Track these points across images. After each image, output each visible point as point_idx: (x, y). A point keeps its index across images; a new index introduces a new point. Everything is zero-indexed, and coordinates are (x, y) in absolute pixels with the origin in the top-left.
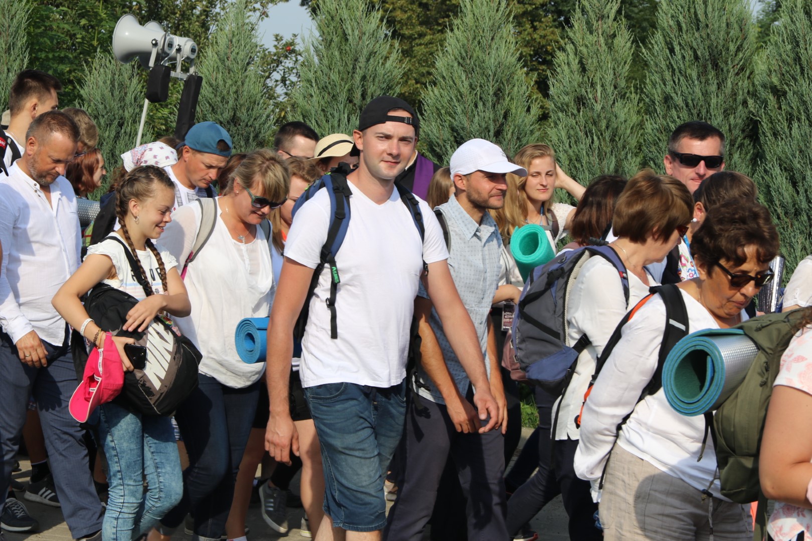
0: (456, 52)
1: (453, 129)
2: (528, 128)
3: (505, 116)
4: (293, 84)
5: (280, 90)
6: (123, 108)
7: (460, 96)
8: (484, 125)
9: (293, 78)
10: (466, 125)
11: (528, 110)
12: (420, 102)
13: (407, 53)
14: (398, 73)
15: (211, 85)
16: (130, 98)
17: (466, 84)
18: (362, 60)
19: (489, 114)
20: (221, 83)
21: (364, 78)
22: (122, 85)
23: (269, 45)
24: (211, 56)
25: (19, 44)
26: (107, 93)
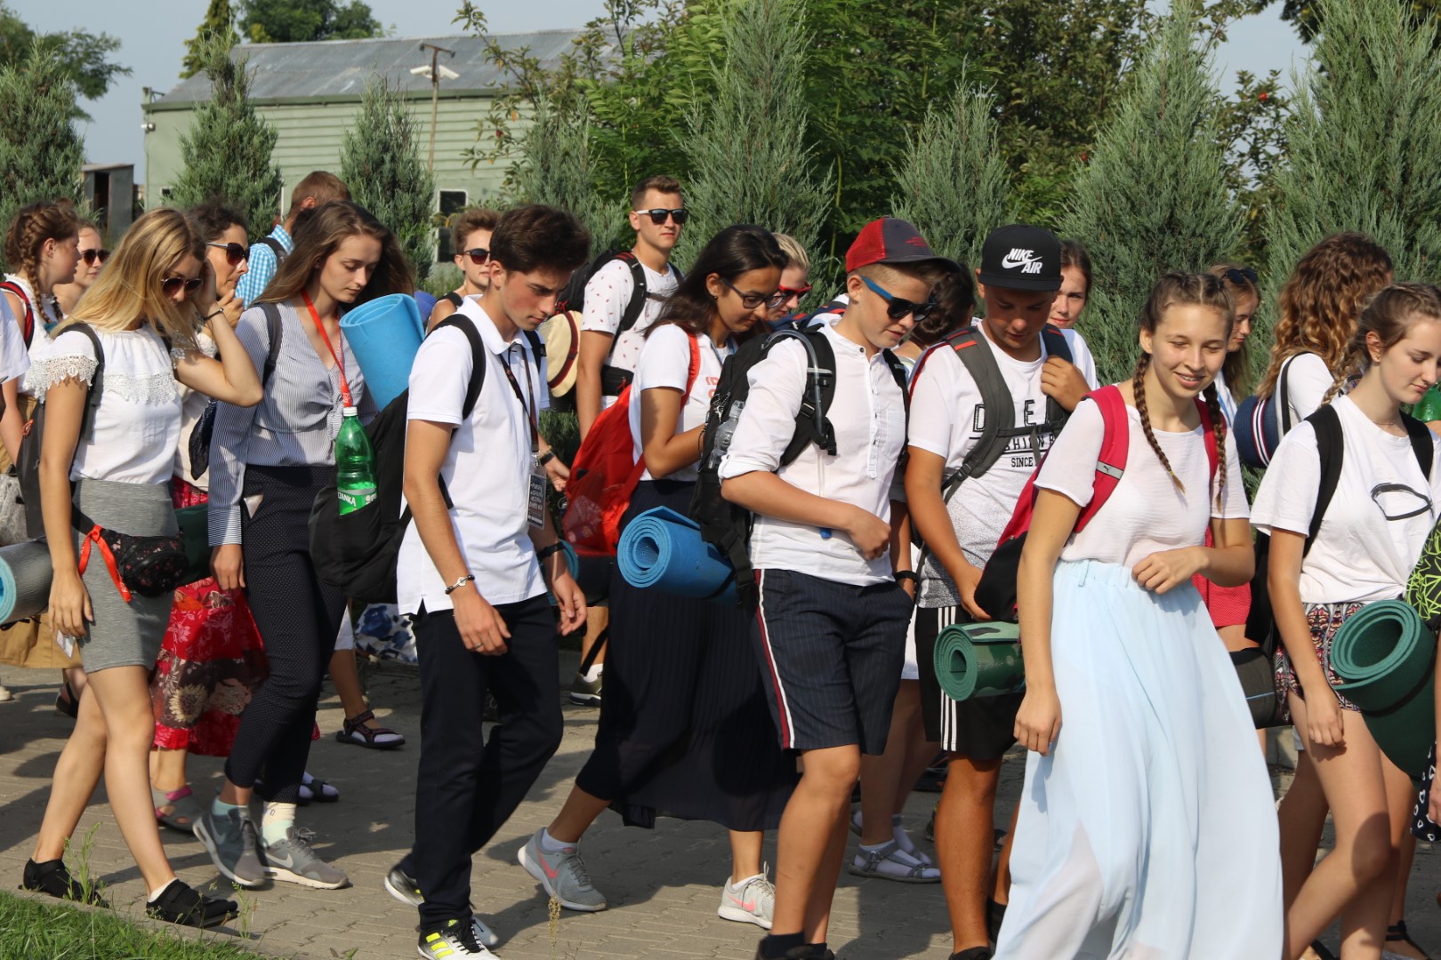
4: (1275, 159)
5: (1248, 171)
6: (973, 208)
9: (1272, 149)
15: (1129, 163)
16: (984, 189)
18: (1403, 111)
20: (1148, 159)
21: (1406, 145)
22: (970, 168)
23: (1229, 90)
24: (1130, 112)
25: (790, 100)
26: (948, 184)
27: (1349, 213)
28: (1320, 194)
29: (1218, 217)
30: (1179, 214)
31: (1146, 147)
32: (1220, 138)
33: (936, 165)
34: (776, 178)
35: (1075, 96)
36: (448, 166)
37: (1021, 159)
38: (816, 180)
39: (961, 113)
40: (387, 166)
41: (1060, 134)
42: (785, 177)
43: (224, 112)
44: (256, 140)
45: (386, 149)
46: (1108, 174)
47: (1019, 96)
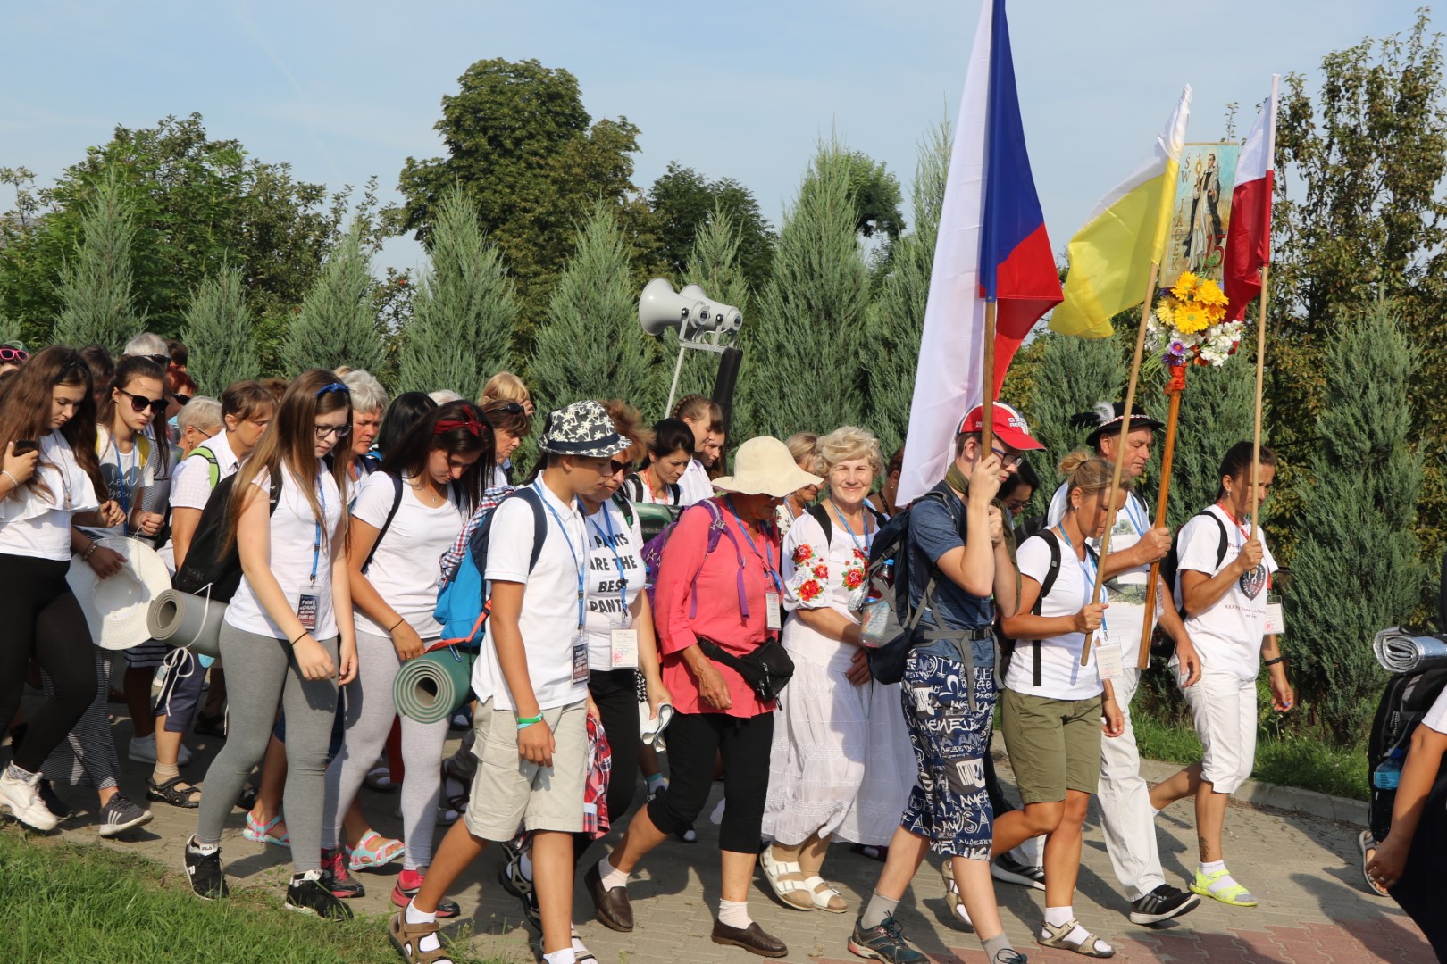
0: (571, 292)
1: (566, 369)
2: (641, 372)
3: (619, 358)
4: (405, 317)
5: (392, 324)
6: (229, 336)
7: (575, 338)
8: (598, 367)
9: (406, 312)
10: (580, 365)
11: (642, 354)
12: (534, 341)
13: (521, 292)
14: (513, 312)
15: (322, 317)
16: (237, 326)
17: (581, 324)
18: (477, 297)
19: (603, 356)
20: (332, 314)
21: (478, 315)
22: (229, 314)
23: (383, 278)
24: (322, 287)
25: (123, 267)
26: (213, 320)
28: (430, 340)
29: (372, 349)
31: (331, 308)
32: (377, 304)
33: (207, 310)
34: (112, 312)
35: (295, 276)
37: (262, 309)
38: (138, 314)
39: (224, 281)
41: (285, 296)
42: (119, 312)
46: (309, 321)
47: (262, 273)
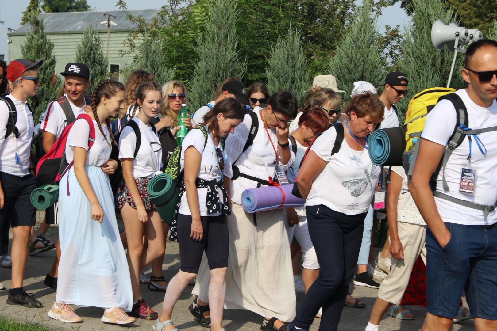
4: (398, 55)
5: (389, 60)
6: (294, 72)
9: (397, 52)
15: (348, 57)
16: (298, 65)
20: (354, 55)
22: (293, 58)
23: (382, 32)
24: (348, 39)
25: (232, 34)
26: (285, 63)
27: (423, 74)
28: (413, 68)
29: (378, 75)
30: (365, 74)
31: (354, 51)
32: (379, 48)
33: (281, 57)
34: (227, 61)
35: (330, 34)
36: (113, 56)
37: (311, 55)
38: (241, 61)
39: (290, 39)
40: (92, 55)
41: (324, 46)
42: (230, 61)
43: (36, 36)
44: (47, 46)
45: (91, 49)
46: (341, 60)
47: (310, 33)
